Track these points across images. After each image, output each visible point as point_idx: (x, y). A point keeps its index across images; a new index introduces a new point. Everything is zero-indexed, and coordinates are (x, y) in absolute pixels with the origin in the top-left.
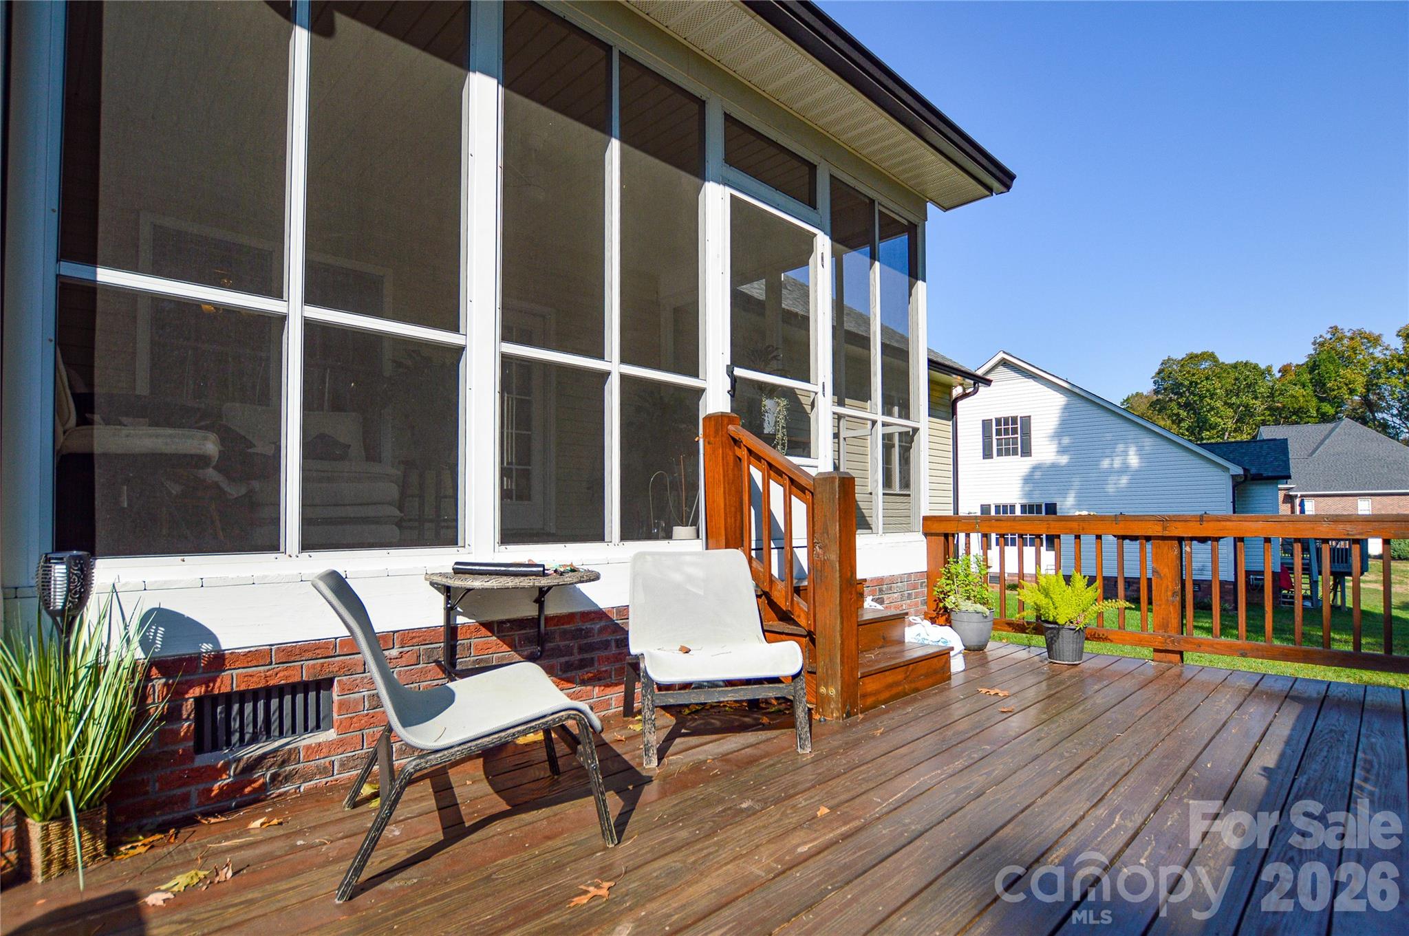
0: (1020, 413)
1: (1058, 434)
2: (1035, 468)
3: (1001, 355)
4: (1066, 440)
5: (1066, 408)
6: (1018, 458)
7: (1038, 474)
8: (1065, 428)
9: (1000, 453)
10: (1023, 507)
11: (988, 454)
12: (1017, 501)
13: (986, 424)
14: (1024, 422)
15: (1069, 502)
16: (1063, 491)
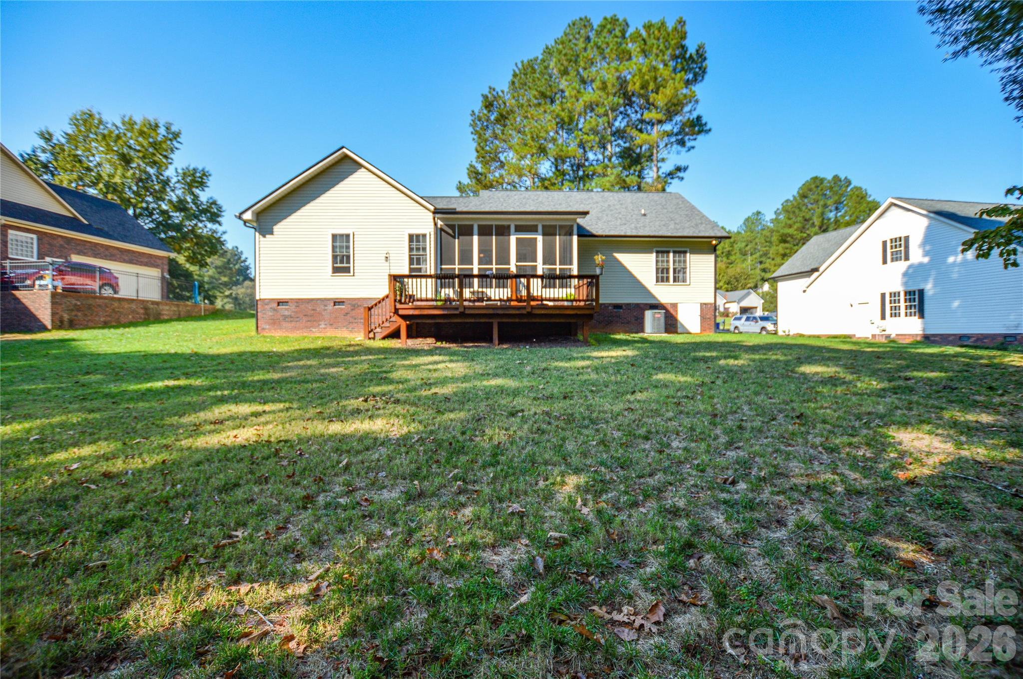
0: (903, 235)
1: (924, 244)
2: (910, 267)
3: (890, 200)
4: (928, 248)
5: (929, 228)
6: (903, 261)
7: (911, 271)
8: (929, 238)
9: (892, 260)
10: (906, 293)
11: (885, 262)
12: (900, 289)
13: (885, 243)
14: (907, 239)
15: (929, 288)
16: (925, 280)
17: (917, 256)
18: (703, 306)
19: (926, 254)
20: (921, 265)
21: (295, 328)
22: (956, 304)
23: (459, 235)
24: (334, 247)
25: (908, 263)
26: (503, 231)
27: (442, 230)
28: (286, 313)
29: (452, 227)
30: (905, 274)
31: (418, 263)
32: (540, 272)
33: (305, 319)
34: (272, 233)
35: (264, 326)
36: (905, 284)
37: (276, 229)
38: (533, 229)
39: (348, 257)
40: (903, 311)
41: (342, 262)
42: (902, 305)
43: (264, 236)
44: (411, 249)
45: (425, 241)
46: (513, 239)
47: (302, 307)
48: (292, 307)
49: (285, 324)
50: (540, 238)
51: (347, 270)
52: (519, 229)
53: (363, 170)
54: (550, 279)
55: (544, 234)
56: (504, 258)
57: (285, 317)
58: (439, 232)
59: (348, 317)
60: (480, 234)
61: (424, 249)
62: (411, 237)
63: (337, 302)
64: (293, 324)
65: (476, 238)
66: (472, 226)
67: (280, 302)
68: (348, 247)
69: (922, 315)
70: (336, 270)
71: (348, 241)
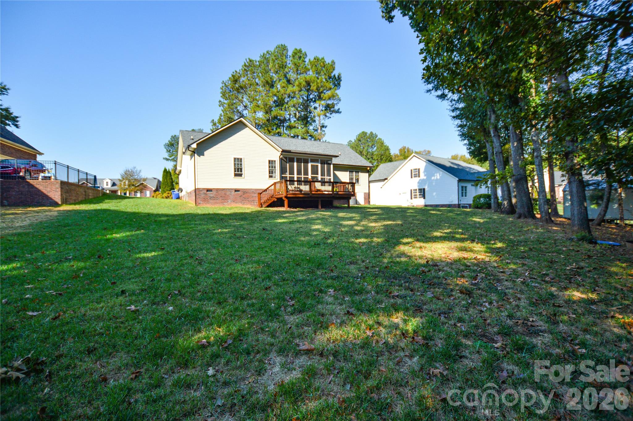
0: (417, 168)
4: (425, 173)
6: (417, 178)
7: (420, 181)
9: (414, 177)
10: (419, 190)
11: (412, 177)
12: (417, 188)
13: (411, 170)
14: (419, 169)
15: (426, 188)
16: (425, 185)
17: (422, 176)
18: (365, 193)
19: (425, 175)
20: (423, 180)
21: (216, 203)
22: (434, 194)
23: (289, 162)
24: (235, 164)
25: (419, 178)
26: (306, 162)
27: (282, 159)
28: (211, 195)
29: (286, 158)
30: (418, 183)
31: (272, 173)
32: (320, 179)
33: (221, 198)
34: (203, 155)
35: (200, 202)
36: (419, 186)
37: (205, 153)
38: (316, 161)
39: (241, 169)
40: (418, 196)
41: (238, 171)
42: (418, 194)
43: (199, 156)
44: (269, 167)
45: (275, 163)
46: (310, 165)
47: (220, 192)
48: (214, 193)
49: (211, 201)
50: (319, 165)
51: (241, 175)
52: (312, 161)
53: (247, 128)
54: (323, 182)
55: (321, 164)
56: (306, 173)
57: (211, 198)
58: (281, 160)
59: (242, 198)
60: (297, 162)
61: (275, 167)
62: (269, 161)
63: (237, 191)
64: (215, 201)
65: (295, 164)
66: (294, 158)
67: (208, 190)
68: (241, 164)
69: (424, 198)
70: (236, 175)
71: (241, 161)
